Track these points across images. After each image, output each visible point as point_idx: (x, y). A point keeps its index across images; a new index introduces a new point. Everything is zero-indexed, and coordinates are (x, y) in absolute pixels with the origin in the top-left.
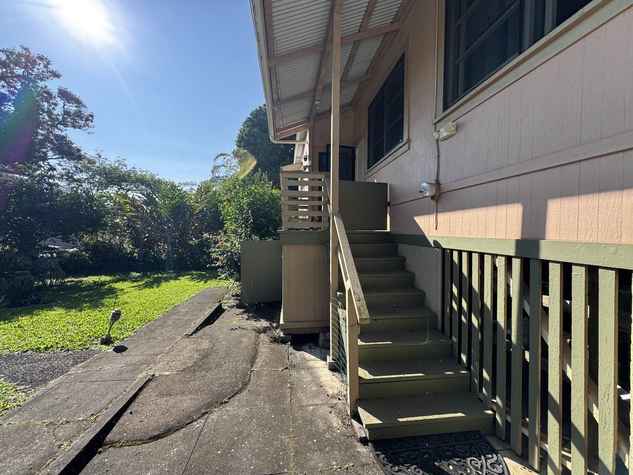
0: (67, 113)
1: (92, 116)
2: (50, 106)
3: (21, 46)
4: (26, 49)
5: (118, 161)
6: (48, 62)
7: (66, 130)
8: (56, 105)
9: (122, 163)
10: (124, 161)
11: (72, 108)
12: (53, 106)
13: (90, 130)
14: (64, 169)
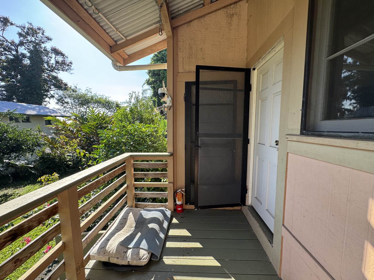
0: (57, 62)
1: (71, 63)
2: (48, 59)
3: (27, 22)
4: (30, 24)
5: (87, 90)
6: (43, 31)
7: (59, 73)
8: (51, 58)
9: (89, 91)
10: (90, 90)
11: (60, 59)
12: (49, 58)
13: (72, 72)
14: (59, 96)
